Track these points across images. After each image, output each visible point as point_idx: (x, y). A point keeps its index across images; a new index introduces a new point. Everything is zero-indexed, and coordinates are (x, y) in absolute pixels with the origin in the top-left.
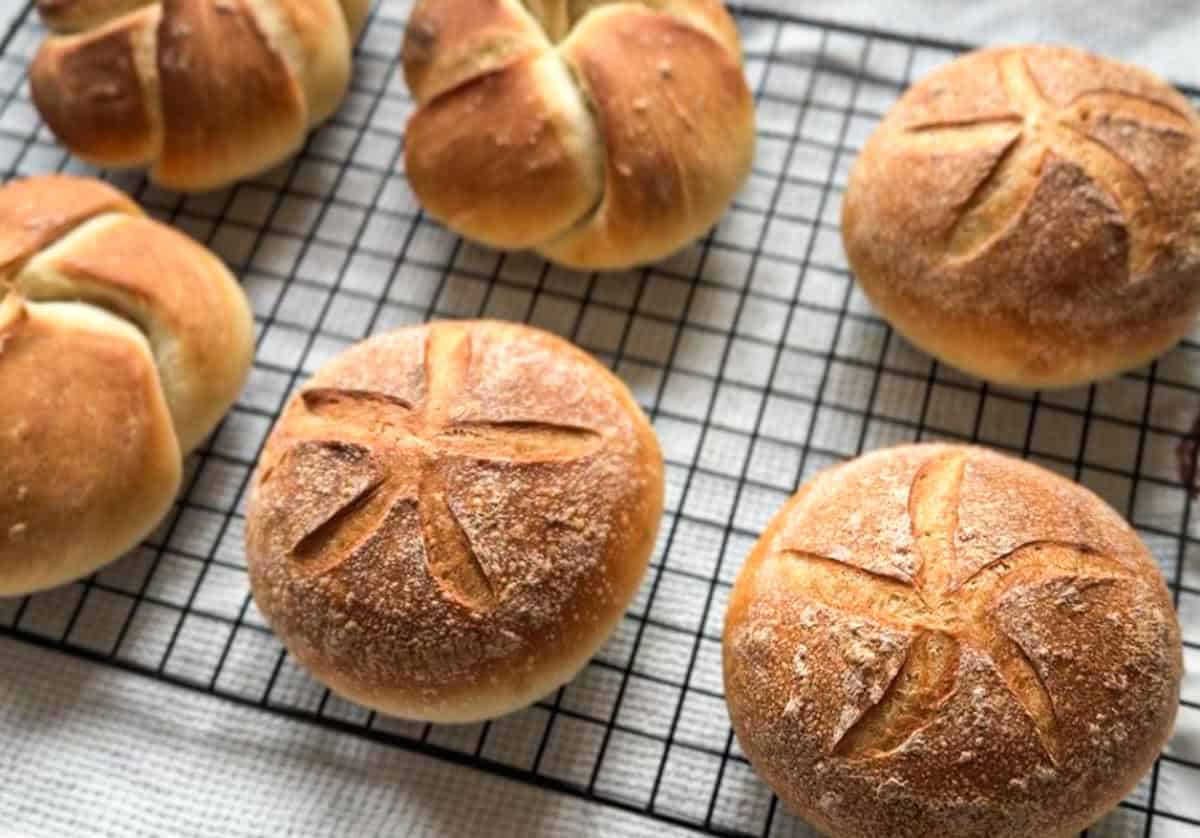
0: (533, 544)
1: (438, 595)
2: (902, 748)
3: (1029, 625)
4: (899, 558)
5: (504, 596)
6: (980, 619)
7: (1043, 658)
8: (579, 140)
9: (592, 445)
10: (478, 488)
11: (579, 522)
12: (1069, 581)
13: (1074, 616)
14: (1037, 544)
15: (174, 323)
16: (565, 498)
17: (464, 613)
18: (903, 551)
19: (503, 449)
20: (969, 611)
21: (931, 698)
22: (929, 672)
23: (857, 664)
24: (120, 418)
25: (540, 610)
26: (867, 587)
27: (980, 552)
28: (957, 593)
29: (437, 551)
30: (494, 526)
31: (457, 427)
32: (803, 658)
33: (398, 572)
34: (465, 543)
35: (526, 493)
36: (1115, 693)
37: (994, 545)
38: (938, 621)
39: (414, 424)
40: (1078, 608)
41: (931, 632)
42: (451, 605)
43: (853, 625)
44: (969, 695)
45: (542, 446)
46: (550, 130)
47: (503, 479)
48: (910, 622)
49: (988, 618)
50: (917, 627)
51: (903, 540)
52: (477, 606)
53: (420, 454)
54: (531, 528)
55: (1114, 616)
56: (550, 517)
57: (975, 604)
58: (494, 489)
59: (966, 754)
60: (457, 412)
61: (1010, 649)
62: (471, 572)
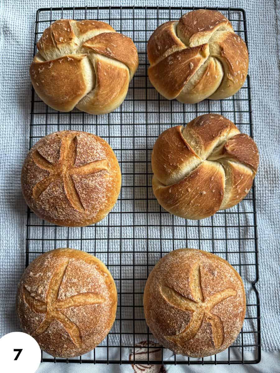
0: (50, 205)
1: (33, 187)
2: (25, 302)
3: (55, 328)
4: (64, 294)
5: (37, 202)
6: (52, 317)
7: (48, 332)
8: (175, 176)
9: (82, 210)
10: (57, 188)
11: (60, 213)
12: (68, 335)
13: (61, 338)
16: (63, 208)
17: (32, 194)
18: (65, 295)
19: (69, 191)
20: (54, 314)
21: (34, 308)
22: (39, 306)
23: (37, 289)
26: (56, 288)
27: (70, 314)
28: (57, 311)
29: (41, 183)
30: (50, 195)
31: (71, 178)
32: (40, 275)
33: (35, 177)
34: (44, 190)
35: (60, 199)
37: (72, 317)
38: (50, 308)
39: (70, 168)
40: (63, 338)
41: (47, 306)
42: (32, 191)
43: (46, 287)
44: (36, 316)
45: (74, 200)
46: (176, 168)
47: (61, 193)
48: (49, 300)
49: (53, 318)
50: (47, 302)
51: (68, 294)
52: (34, 196)
53: (61, 171)
54: (53, 203)
55: (65, 346)
56: (57, 207)
57: (56, 315)
58: (57, 191)
59: (26, 316)
60: (75, 177)
61: (48, 323)
62: (39, 193)
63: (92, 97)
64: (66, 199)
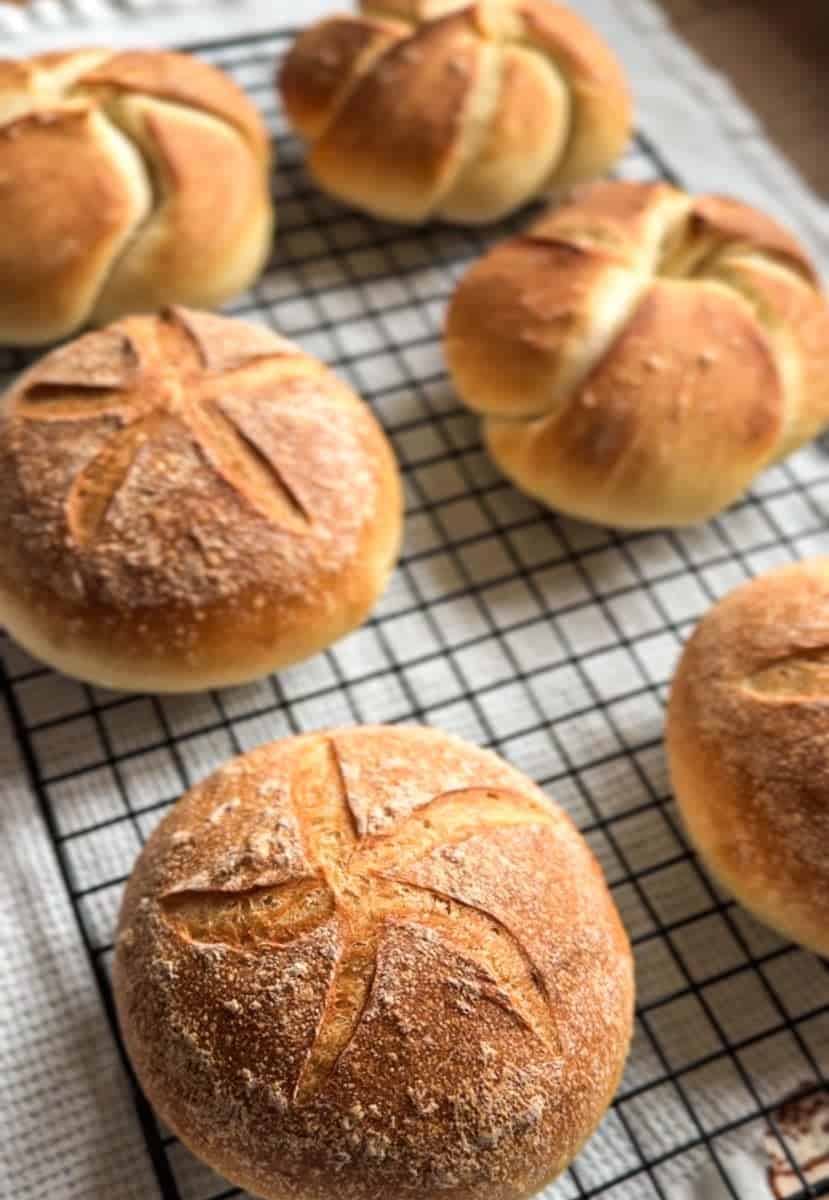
0: (162, 535)
1: (61, 500)
2: (201, 946)
3: (405, 967)
4: (379, 813)
5: (102, 548)
6: (373, 918)
7: (383, 1005)
8: (580, 350)
9: (296, 524)
10: (173, 458)
11: (215, 559)
12: (483, 977)
13: (451, 1006)
14: (499, 926)
15: (174, 218)
16: (223, 531)
17: (64, 531)
18: (389, 812)
19: (223, 453)
20: (374, 903)
21: (264, 932)
22: (287, 911)
23: (248, 847)
24: (64, 231)
25: (116, 588)
26: (332, 808)
27: (443, 877)
28: (382, 880)
29: (94, 470)
30: (150, 493)
31: (213, 407)
32: (229, 810)
33: (59, 459)
34: (117, 485)
35: (200, 497)
36: (409, 1107)
37: (461, 884)
38: (341, 883)
39: (192, 380)
40: (463, 1005)
41: (325, 884)
42: (61, 516)
43: (284, 821)
44: (291, 960)
45: (254, 484)
46: (568, 322)
47: (196, 472)
48: (323, 861)
49: (381, 924)
50: (320, 870)
51: (402, 804)
52: (77, 537)
53: (167, 398)
54: (174, 523)
55: (487, 1049)
56: (197, 531)
57: (387, 905)
58: (181, 470)
59: (235, 1004)
60: (228, 401)
61: (364, 965)
62: (99, 508)
63: (158, 232)
64: (224, 487)
